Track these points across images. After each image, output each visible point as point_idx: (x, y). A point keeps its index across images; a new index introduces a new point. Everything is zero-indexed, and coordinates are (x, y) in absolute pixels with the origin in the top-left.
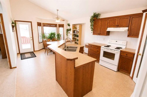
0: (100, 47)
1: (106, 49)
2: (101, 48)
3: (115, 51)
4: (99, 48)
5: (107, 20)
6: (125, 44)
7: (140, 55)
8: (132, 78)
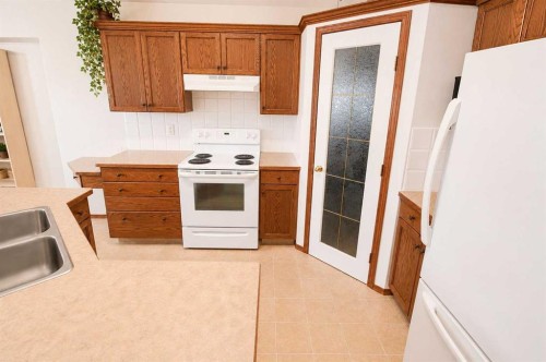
0: (174, 169)
1: (203, 174)
2: (180, 173)
3: (243, 175)
4: (168, 174)
5: (176, 35)
6: (258, 141)
7: (321, 169)
8: (305, 249)
